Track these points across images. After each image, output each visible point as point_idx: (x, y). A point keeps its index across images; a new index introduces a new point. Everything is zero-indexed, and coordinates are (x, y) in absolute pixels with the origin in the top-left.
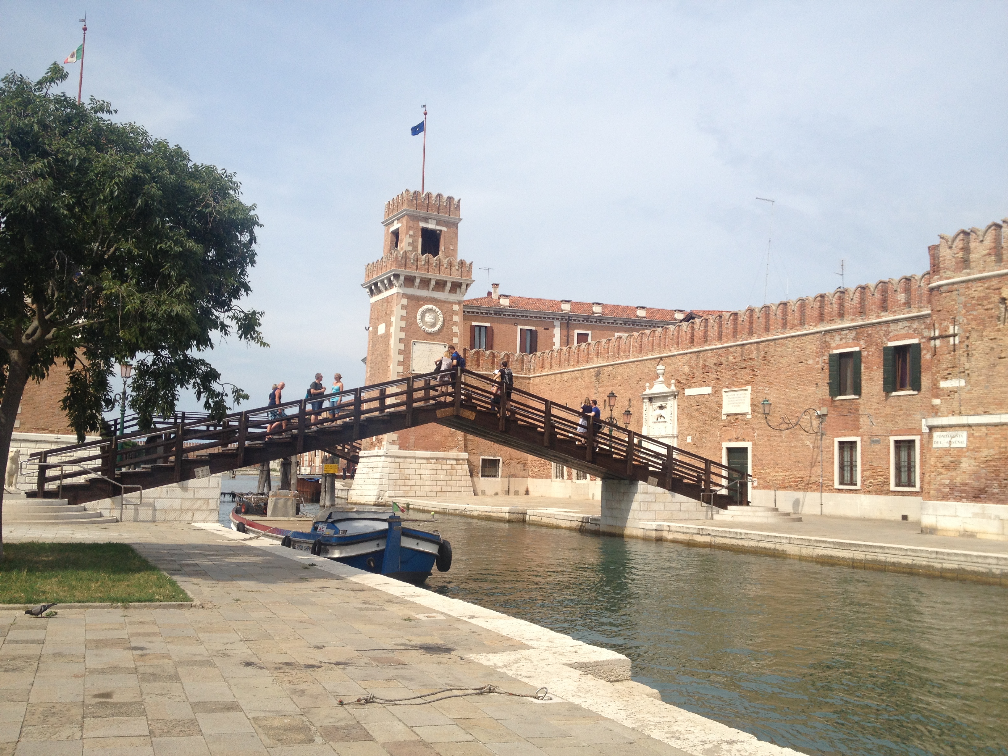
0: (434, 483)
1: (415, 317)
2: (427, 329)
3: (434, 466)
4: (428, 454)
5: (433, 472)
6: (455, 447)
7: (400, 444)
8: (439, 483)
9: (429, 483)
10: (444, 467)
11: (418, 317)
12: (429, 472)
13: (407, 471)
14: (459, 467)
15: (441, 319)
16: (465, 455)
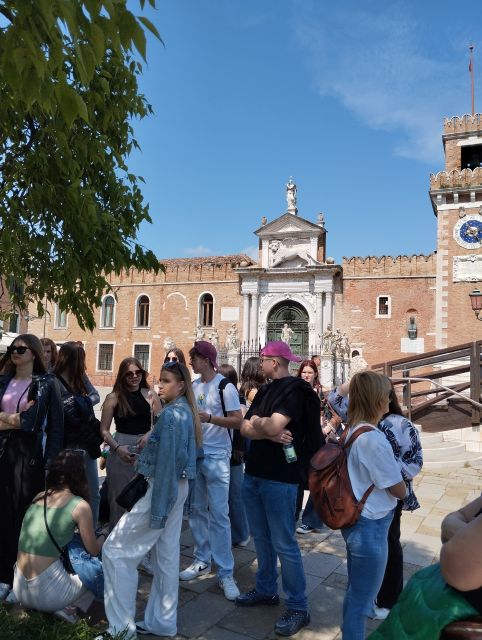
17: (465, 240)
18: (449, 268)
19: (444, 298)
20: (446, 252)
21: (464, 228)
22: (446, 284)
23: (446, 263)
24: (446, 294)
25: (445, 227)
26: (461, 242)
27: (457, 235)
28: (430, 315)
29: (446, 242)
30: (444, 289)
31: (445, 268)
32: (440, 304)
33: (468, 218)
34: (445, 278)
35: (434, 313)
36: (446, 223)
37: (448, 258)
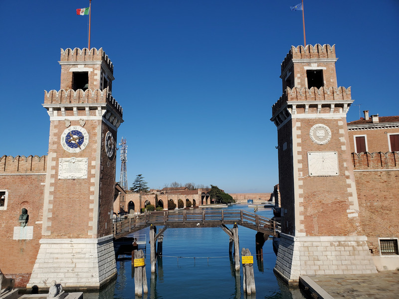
0: (340, 263)
1: (308, 134)
2: (319, 142)
3: (338, 248)
4: (331, 238)
5: (338, 253)
6: (354, 231)
7: (306, 232)
8: (344, 263)
9: (335, 262)
10: (347, 248)
11: (312, 134)
12: (334, 253)
13: (316, 254)
14: (360, 248)
15: (330, 134)
16: (364, 238)
17: (69, 146)
18: (56, 168)
19: (51, 193)
20: (55, 155)
21: (69, 136)
22: (53, 181)
23: (54, 163)
24: (52, 189)
25: (55, 135)
26: (66, 147)
27: (63, 142)
28: (39, 207)
29: (55, 146)
30: (52, 185)
31: (53, 168)
32: (47, 197)
33: (72, 128)
34: (52, 176)
35: (42, 204)
36: (56, 131)
37: (56, 159)
